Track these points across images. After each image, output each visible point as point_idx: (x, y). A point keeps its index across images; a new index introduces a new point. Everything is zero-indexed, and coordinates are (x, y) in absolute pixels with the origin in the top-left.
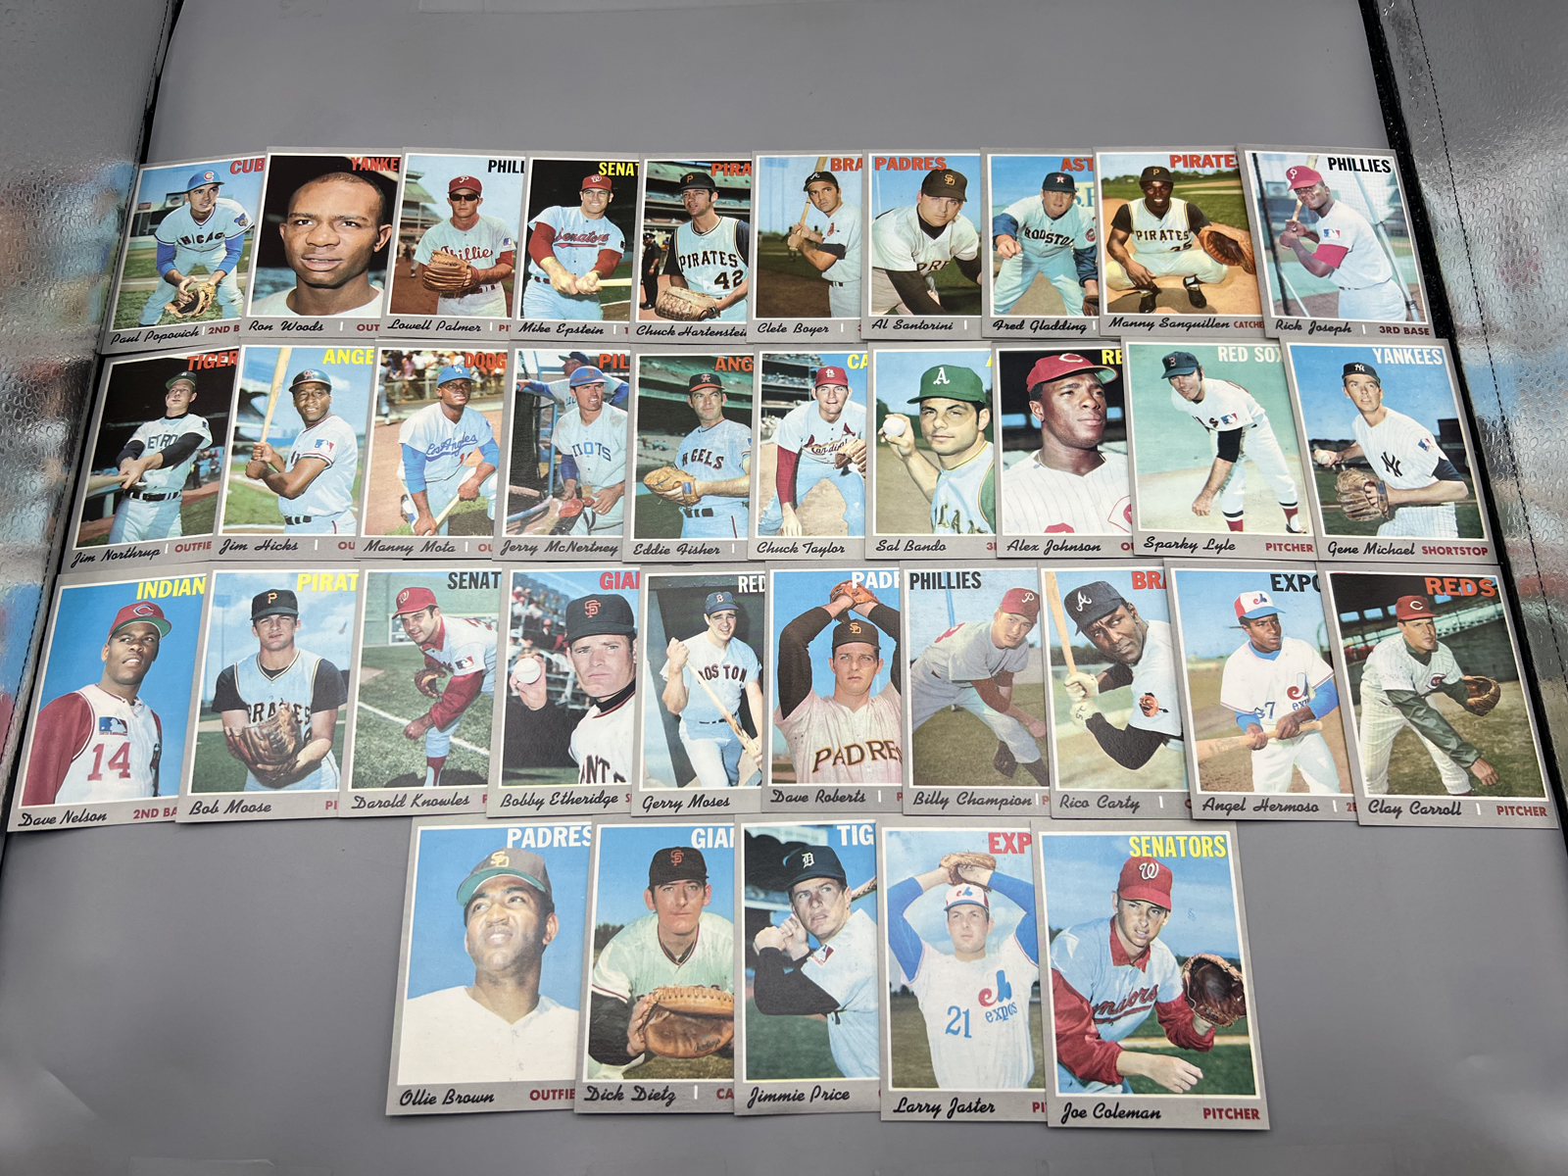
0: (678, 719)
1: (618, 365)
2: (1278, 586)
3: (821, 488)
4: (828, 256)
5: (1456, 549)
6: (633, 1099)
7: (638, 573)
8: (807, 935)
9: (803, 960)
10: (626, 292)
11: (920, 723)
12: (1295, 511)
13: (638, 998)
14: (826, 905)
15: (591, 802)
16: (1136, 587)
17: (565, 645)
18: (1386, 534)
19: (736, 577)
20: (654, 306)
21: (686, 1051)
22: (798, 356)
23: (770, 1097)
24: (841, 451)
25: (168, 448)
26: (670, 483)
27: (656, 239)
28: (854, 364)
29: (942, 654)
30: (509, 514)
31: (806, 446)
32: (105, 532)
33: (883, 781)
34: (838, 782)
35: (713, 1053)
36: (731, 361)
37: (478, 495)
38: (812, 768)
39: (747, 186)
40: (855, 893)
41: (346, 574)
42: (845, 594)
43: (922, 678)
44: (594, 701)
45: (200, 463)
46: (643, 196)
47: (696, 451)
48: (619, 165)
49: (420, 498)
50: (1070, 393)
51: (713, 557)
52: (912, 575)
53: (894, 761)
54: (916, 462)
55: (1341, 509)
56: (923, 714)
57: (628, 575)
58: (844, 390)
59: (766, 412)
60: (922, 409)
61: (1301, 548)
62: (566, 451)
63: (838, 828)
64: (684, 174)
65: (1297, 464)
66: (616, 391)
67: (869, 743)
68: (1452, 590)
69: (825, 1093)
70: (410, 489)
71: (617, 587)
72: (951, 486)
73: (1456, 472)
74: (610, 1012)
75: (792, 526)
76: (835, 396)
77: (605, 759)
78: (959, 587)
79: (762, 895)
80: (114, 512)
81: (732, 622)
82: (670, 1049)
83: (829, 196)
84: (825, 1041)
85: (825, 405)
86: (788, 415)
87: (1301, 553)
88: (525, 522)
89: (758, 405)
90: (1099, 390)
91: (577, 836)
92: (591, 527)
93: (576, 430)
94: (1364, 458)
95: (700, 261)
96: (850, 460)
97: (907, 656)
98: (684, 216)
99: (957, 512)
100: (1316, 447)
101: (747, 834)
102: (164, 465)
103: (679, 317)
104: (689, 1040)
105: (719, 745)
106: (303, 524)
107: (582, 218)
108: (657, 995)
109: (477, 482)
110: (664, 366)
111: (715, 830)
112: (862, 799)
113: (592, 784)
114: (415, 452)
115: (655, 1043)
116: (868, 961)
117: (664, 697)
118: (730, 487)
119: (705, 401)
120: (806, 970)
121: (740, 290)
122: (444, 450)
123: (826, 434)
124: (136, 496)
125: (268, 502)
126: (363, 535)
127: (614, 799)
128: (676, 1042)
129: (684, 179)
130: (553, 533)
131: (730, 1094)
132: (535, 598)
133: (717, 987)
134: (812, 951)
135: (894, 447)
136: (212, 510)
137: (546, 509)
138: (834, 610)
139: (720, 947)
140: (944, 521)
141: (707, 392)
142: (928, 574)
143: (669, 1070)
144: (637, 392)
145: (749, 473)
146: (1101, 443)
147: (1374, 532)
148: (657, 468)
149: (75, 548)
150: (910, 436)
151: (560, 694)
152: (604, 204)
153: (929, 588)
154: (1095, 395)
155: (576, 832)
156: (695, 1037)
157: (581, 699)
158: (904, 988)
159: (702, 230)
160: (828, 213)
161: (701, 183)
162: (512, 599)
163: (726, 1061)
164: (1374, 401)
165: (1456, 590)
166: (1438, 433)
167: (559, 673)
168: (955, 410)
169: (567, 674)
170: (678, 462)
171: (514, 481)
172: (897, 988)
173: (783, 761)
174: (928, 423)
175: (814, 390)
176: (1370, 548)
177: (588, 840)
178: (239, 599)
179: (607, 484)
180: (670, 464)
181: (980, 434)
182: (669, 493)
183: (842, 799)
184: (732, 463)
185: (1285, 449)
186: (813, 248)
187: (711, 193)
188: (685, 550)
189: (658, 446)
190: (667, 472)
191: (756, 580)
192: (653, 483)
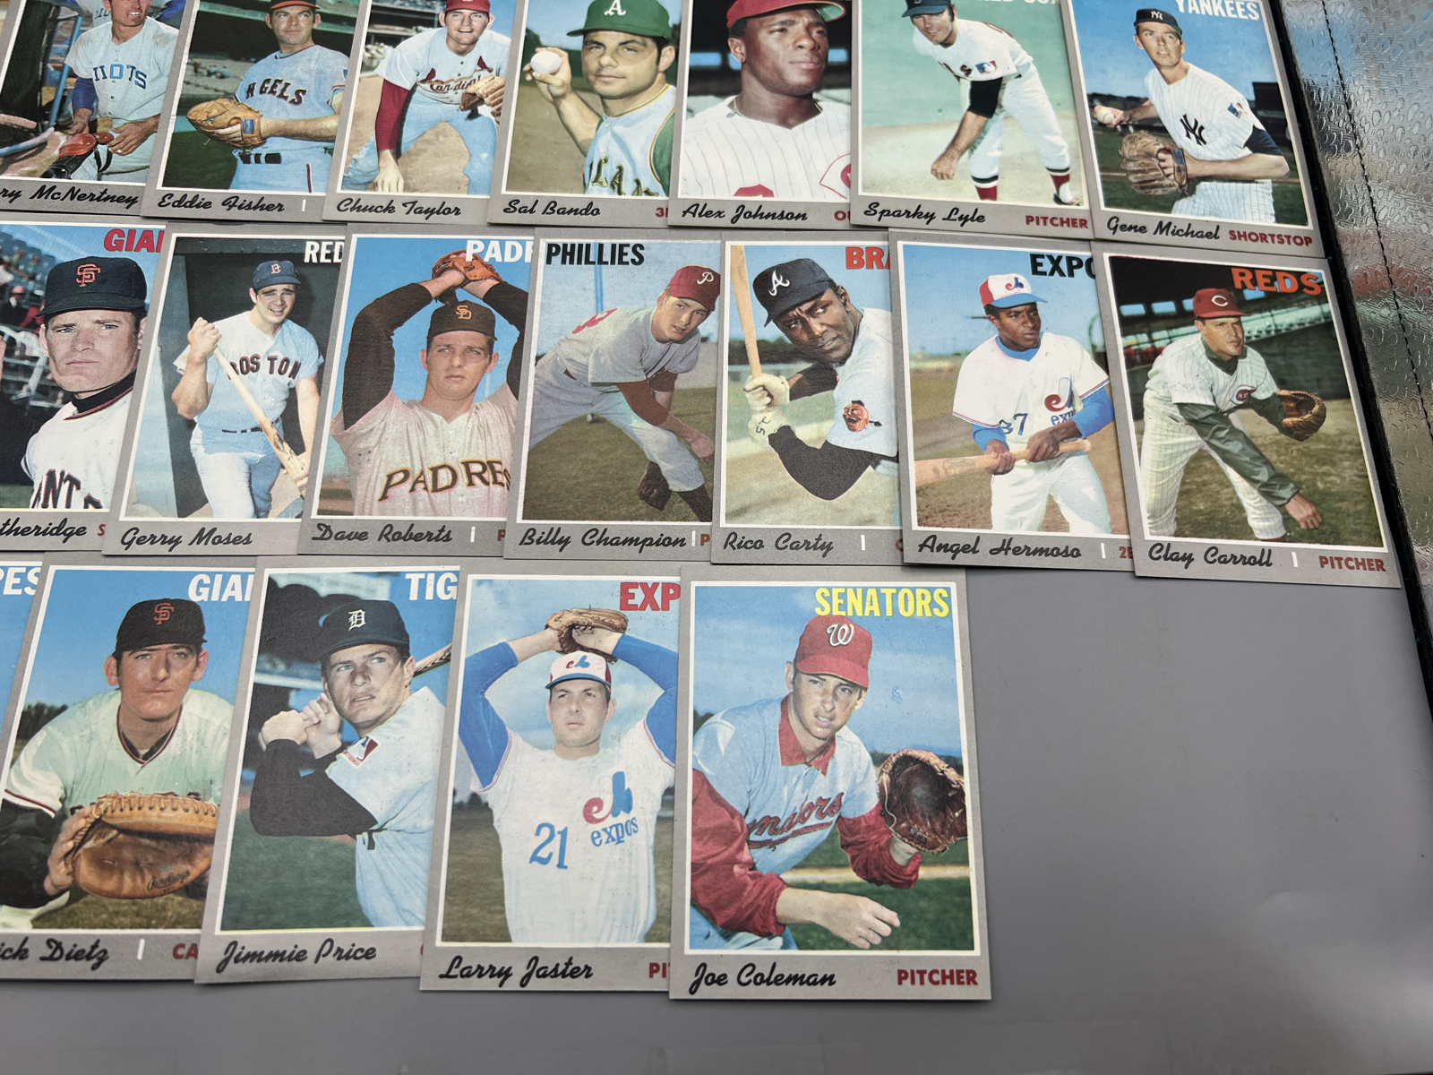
0: (191, 425)
2: (1040, 269)
3: (437, 136)
5: (1272, 236)
6: (43, 959)
7: (161, 233)
8: (341, 724)
9: (331, 758)
11: (540, 438)
12: (1066, 179)
13: (73, 811)
14: (374, 682)
15: (44, 533)
16: (850, 265)
17: (38, 321)
18: (1183, 212)
19: (303, 242)
21: (135, 887)
23: (255, 956)
24: (471, 90)
26: (227, 118)
29: (581, 348)
31: (423, 81)
33: (480, 514)
34: (415, 514)
35: (174, 892)
38: (378, 494)
40: (420, 664)
42: (454, 268)
43: (550, 378)
44: (70, 397)
47: (268, 81)
50: (782, 30)
51: (274, 215)
52: (550, 246)
53: (498, 489)
55: (1126, 178)
56: (546, 426)
57: (147, 234)
59: (374, 39)
60: (585, 43)
61: (1072, 222)
62: (84, 72)
63: (408, 576)
65: (1071, 124)
67: (466, 464)
68: (1266, 284)
69: (340, 950)
71: (129, 249)
72: (615, 136)
73: (1273, 144)
74: (26, 831)
75: (391, 180)
77: (75, 475)
78: (613, 262)
79: (281, 667)
81: (289, 299)
82: (110, 885)
84: (349, 873)
87: (1071, 229)
88: (11, 159)
89: (363, 28)
90: (820, 28)
91: (18, 581)
92: (102, 171)
93: (103, 48)
94: (1158, 120)
96: (481, 101)
97: (532, 350)
99: (620, 168)
100: (1096, 102)
101: (272, 582)
104: (141, 871)
105: (247, 461)
108: (102, 807)
111: (226, 577)
112: (447, 538)
113: (50, 509)
115: (87, 875)
116: (427, 757)
117: (174, 395)
118: (310, 128)
119: (291, 21)
120: (333, 772)
127: (81, 531)
128: (122, 873)
130: (46, 175)
131: (193, 952)
133: (196, 796)
134: (345, 745)
135: (541, 85)
137: (43, 145)
138: (435, 288)
139: (209, 738)
140: (602, 178)
142: (573, 246)
143: (104, 916)
144: (196, 6)
145: (338, 112)
146: (818, 90)
147: (1168, 209)
148: (208, 99)
150: (565, 74)
151: (20, 385)
153: (571, 263)
154: (814, 34)
155: (17, 575)
156: (151, 866)
157: (52, 393)
158: (475, 798)
163: (194, 903)
164: (1174, 55)
165: (1271, 284)
166: (1253, 97)
167: (23, 357)
168: (630, 45)
169: (35, 359)
170: (241, 93)
172: (463, 797)
173: (337, 484)
174: (592, 61)
175: (442, 15)
176: (1162, 228)
177: (33, 587)
179: (136, 117)
180: (229, 96)
181: (660, 76)
182: (221, 131)
183: (418, 537)
184: (317, 97)
185: (1057, 105)
188: (234, 205)
189: (215, 73)
190: (222, 105)
191: (330, 247)
192: (201, 117)
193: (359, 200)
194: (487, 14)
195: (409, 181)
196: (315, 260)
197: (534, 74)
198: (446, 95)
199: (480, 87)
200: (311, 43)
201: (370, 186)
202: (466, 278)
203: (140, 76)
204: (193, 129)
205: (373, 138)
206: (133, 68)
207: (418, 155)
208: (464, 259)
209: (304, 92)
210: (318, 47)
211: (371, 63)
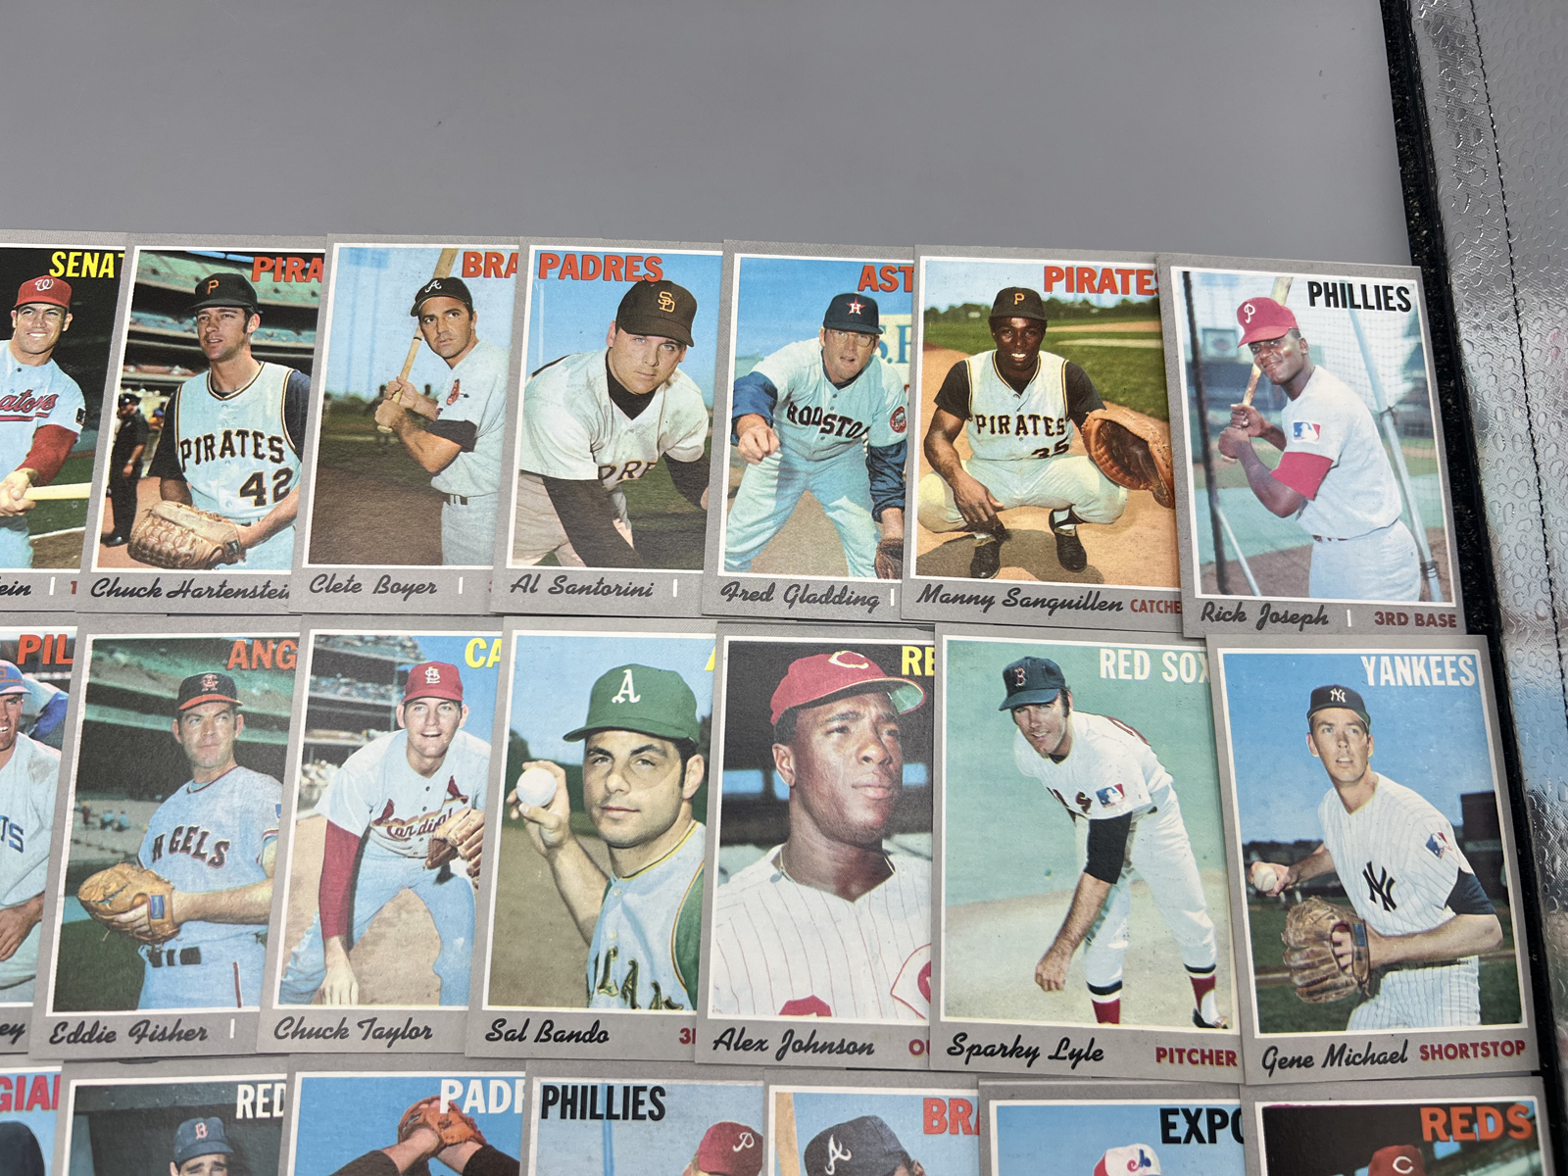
1: (52, 658)
2: (1173, 1133)
3: (400, 908)
4: (445, 445)
5: (1475, 1046)
7: (57, 1077)
10: (77, 511)
12: (1209, 985)
16: (929, 1130)
19: (232, 1087)
20: (126, 539)
22: (378, 640)
24: (440, 833)
26: (126, 896)
27: (141, 406)
28: (476, 659)
31: (378, 822)
36: (258, 649)
39: (311, 303)
42: (425, 1125)
46: (126, 318)
47: (179, 830)
48: (87, 255)
50: (842, 730)
51: (194, 1047)
52: (546, 1089)
54: (570, 861)
55: (1289, 980)
57: (40, 1080)
58: (455, 709)
59: (314, 754)
60: (588, 752)
61: (1215, 1057)
64: (204, 276)
65: (1219, 890)
66: (46, 710)
68: (1464, 1130)
71: (19, 1107)
72: (627, 911)
73: (1484, 897)
76: (437, 722)
78: (625, 1117)
83: (454, 325)
85: (418, 739)
86: (352, 759)
87: (1217, 1068)
89: (298, 738)
90: (892, 727)
94: (1334, 876)
95: (217, 450)
96: (453, 853)
98: (196, 361)
99: (634, 964)
100: (1254, 857)
103: (170, 561)
107: (11, 362)
110: (136, 659)
119: (205, 728)
121: (285, 507)
123: (417, 798)
129: (202, 286)
135: (531, 826)
140: (610, 983)
141: (208, 711)
142: (575, 1088)
144: (81, 712)
145: (272, 874)
146: (888, 836)
147: (1341, 1024)
148: (104, 866)
150: (561, 808)
152: (53, 336)
153: (573, 1117)
154: (885, 737)
159: (226, 389)
160: (451, 360)
161: (232, 295)
164: (1358, 762)
165: (1468, 1130)
166: (1459, 821)
168: (646, 755)
170: (145, 855)
174: (597, 783)
175: (400, 708)
176: (1334, 1055)
180: (130, 859)
181: (685, 806)
182: (123, 918)
185: (1202, 859)
186: (420, 428)
187: (248, 316)
188: (144, 1035)
189: (111, 823)
190: (121, 874)
191: (268, 1093)
192: (96, 896)
193: (302, 1019)
194: (459, 703)
195: (364, 986)
196: (250, 1115)
197: (521, 807)
198: (409, 843)
199: (452, 830)
200: (232, 764)
201: (316, 995)
202: (441, 1141)
203: (15, 832)
204: (86, 916)
205: (316, 918)
206: (6, 819)
207: (375, 943)
208: (438, 1109)
209: (226, 845)
210: (241, 769)
211: (311, 794)
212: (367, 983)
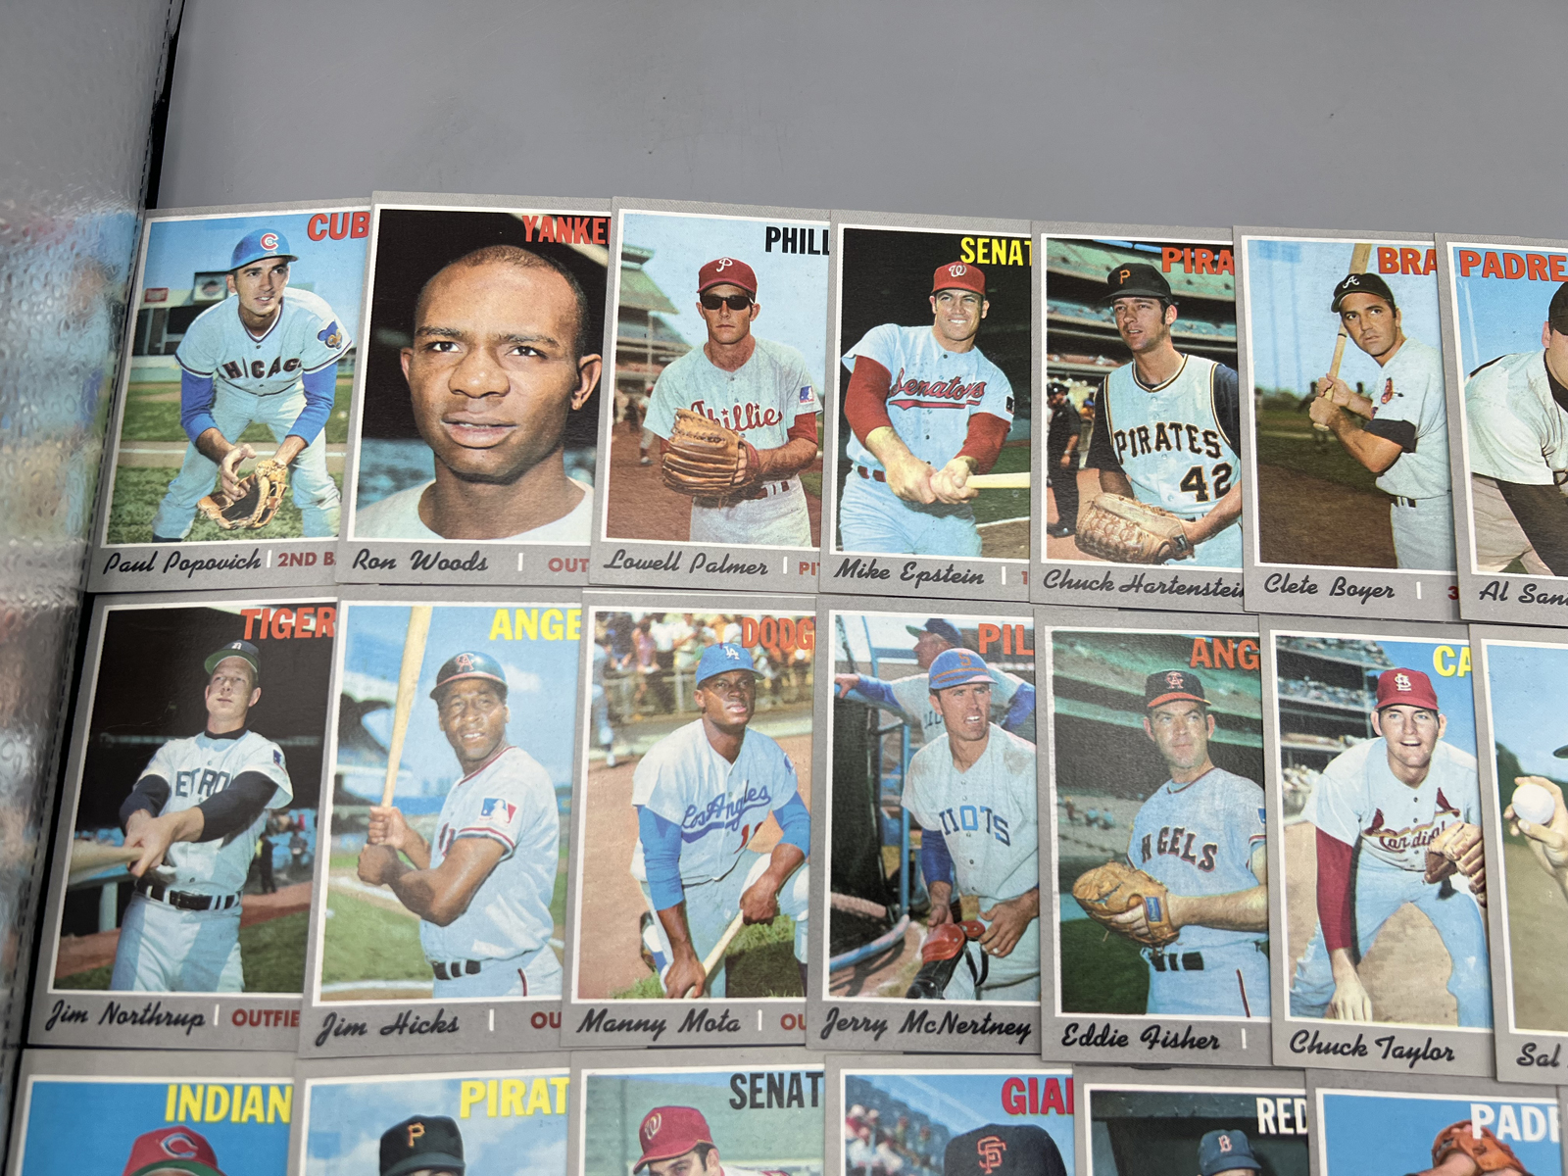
1: (1013, 648)
3: (1403, 924)
4: (1386, 446)
7: (1070, 1081)
10: (1022, 500)
19: (1251, 1100)
20: (1073, 530)
22: (1341, 643)
24: (1435, 847)
25: (214, 798)
26: (1121, 897)
27: (1070, 395)
28: (1446, 668)
30: (834, 952)
31: (1370, 832)
32: (105, 963)
36: (1218, 648)
37: (776, 911)
39: (1227, 296)
41: (547, 1078)
42: (1460, 1150)
45: (273, 839)
46: (1043, 307)
47: (1165, 831)
48: (995, 242)
49: (673, 917)
51: (1207, 1056)
57: (1052, 1083)
58: (1432, 720)
59: (1292, 758)
62: (930, 823)
64: (1115, 266)
66: (1014, 700)
70: (655, 902)
71: (1034, 1111)
76: (1415, 732)
80: (119, 923)
83: (1378, 322)
85: (1398, 747)
86: (1333, 765)
88: (863, 970)
89: (1275, 742)
92: (981, 983)
93: (945, 779)
95: (1153, 442)
96: (1452, 868)
98: (1121, 353)
102: (206, 836)
103: (1119, 554)
106: (467, 979)
107: (937, 350)
109: (773, 884)
110: (1098, 653)
114: (662, 824)
121: (1229, 503)
122: (713, 819)
123: (1406, 810)
124: (158, 895)
125: (400, 932)
126: (575, 1000)
129: (1114, 275)
130: (912, 993)
132: (888, 1131)
135: (1533, 843)
136: (299, 944)
137: (899, 944)
141: (1178, 709)
144: (1051, 706)
148: (1095, 865)
149: (51, 990)
152: (973, 323)
159: (1154, 381)
160: (1380, 357)
161: (1145, 285)
162: (845, 1131)
170: (1134, 854)
171: (840, 884)
175: (1375, 715)
178: (354, 1140)
179: (1005, 894)
180: (1120, 858)
182: (1121, 918)
184: (1233, 859)
186: (1357, 426)
187: (1164, 307)
188: (1155, 1041)
189: (1096, 820)
190: (1113, 873)
191: (1289, 1108)
192: (1092, 895)
193: (1317, 1034)
194: (1435, 712)
195: (1378, 1003)
196: (1273, 1130)
197: (1520, 823)
198: (1404, 856)
199: (1447, 844)
200: (1209, 765)
201: (1328, 1009)
202: (1478, 1167)
203: (1000, 824)
204: (1083, 915)
205: (1318, 928)
206: (989, 811)
207: (1383, 959)
208: (1471, 1135)
209: (1214, 848)
210: (1219, 771)
211: (1295, 800)
212: (1380, 999)
